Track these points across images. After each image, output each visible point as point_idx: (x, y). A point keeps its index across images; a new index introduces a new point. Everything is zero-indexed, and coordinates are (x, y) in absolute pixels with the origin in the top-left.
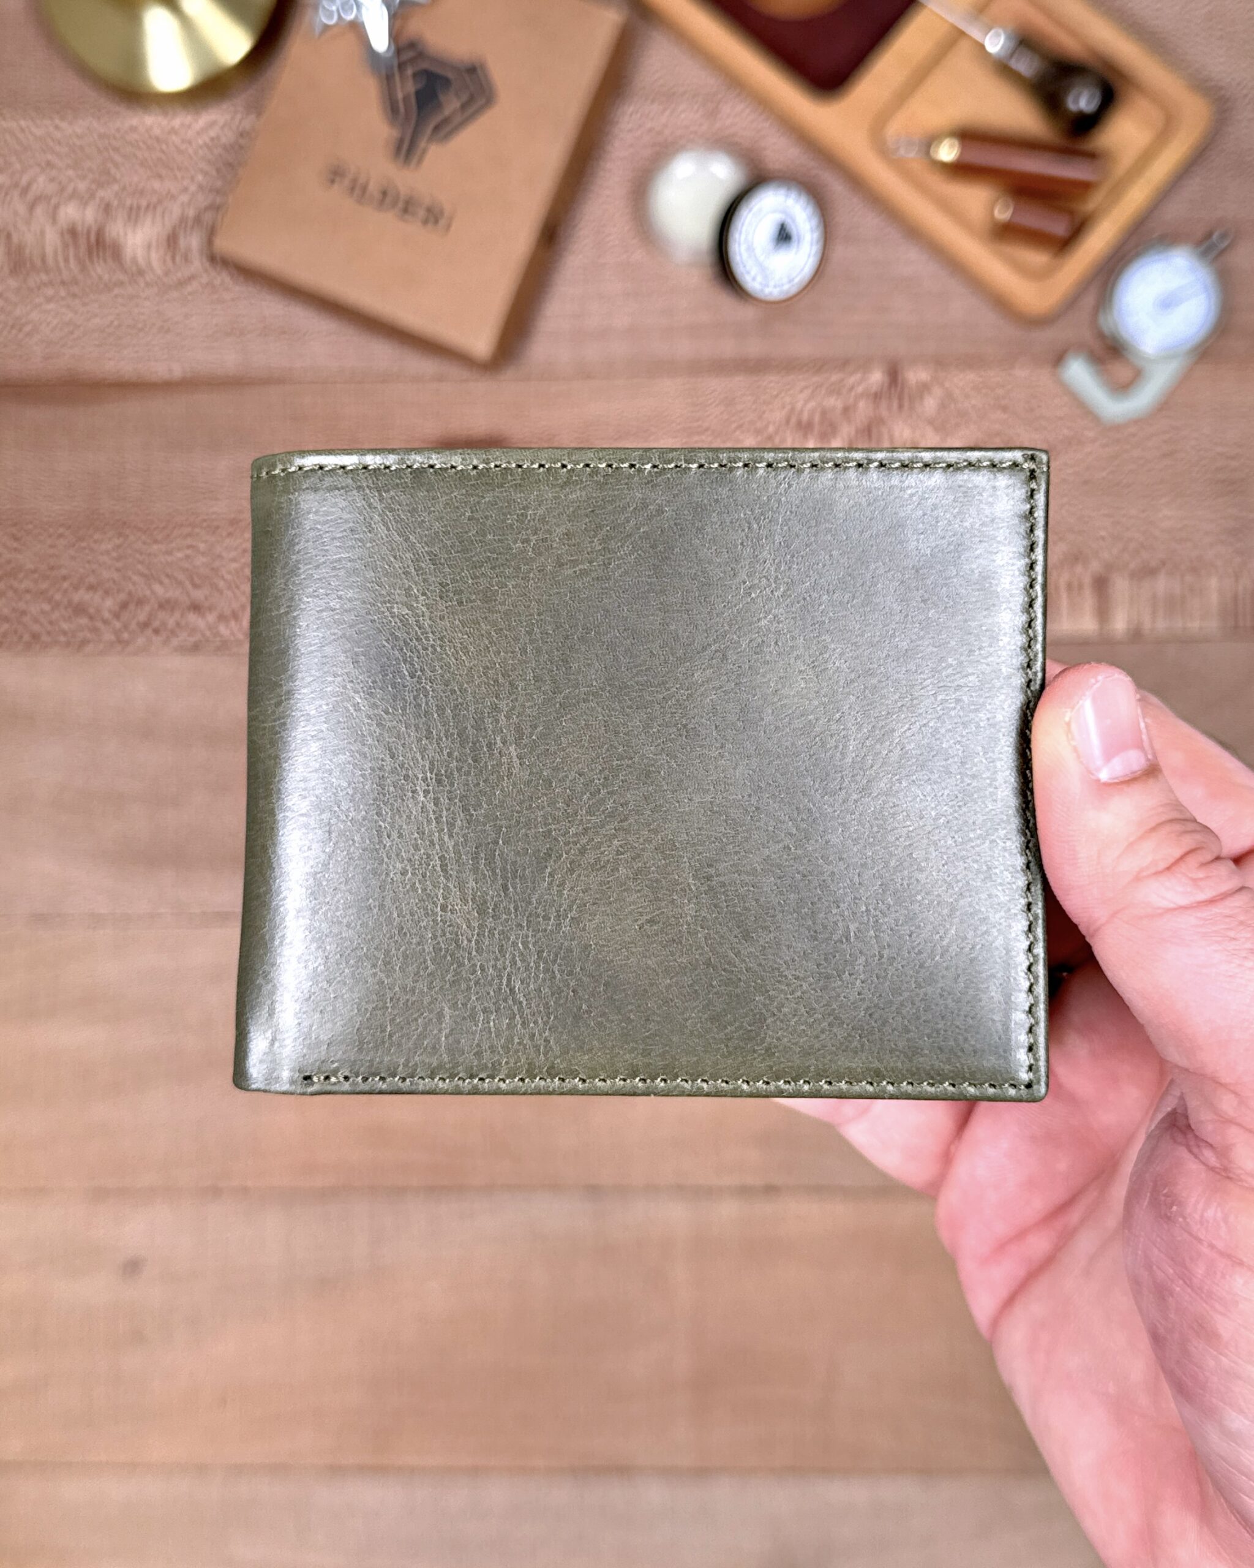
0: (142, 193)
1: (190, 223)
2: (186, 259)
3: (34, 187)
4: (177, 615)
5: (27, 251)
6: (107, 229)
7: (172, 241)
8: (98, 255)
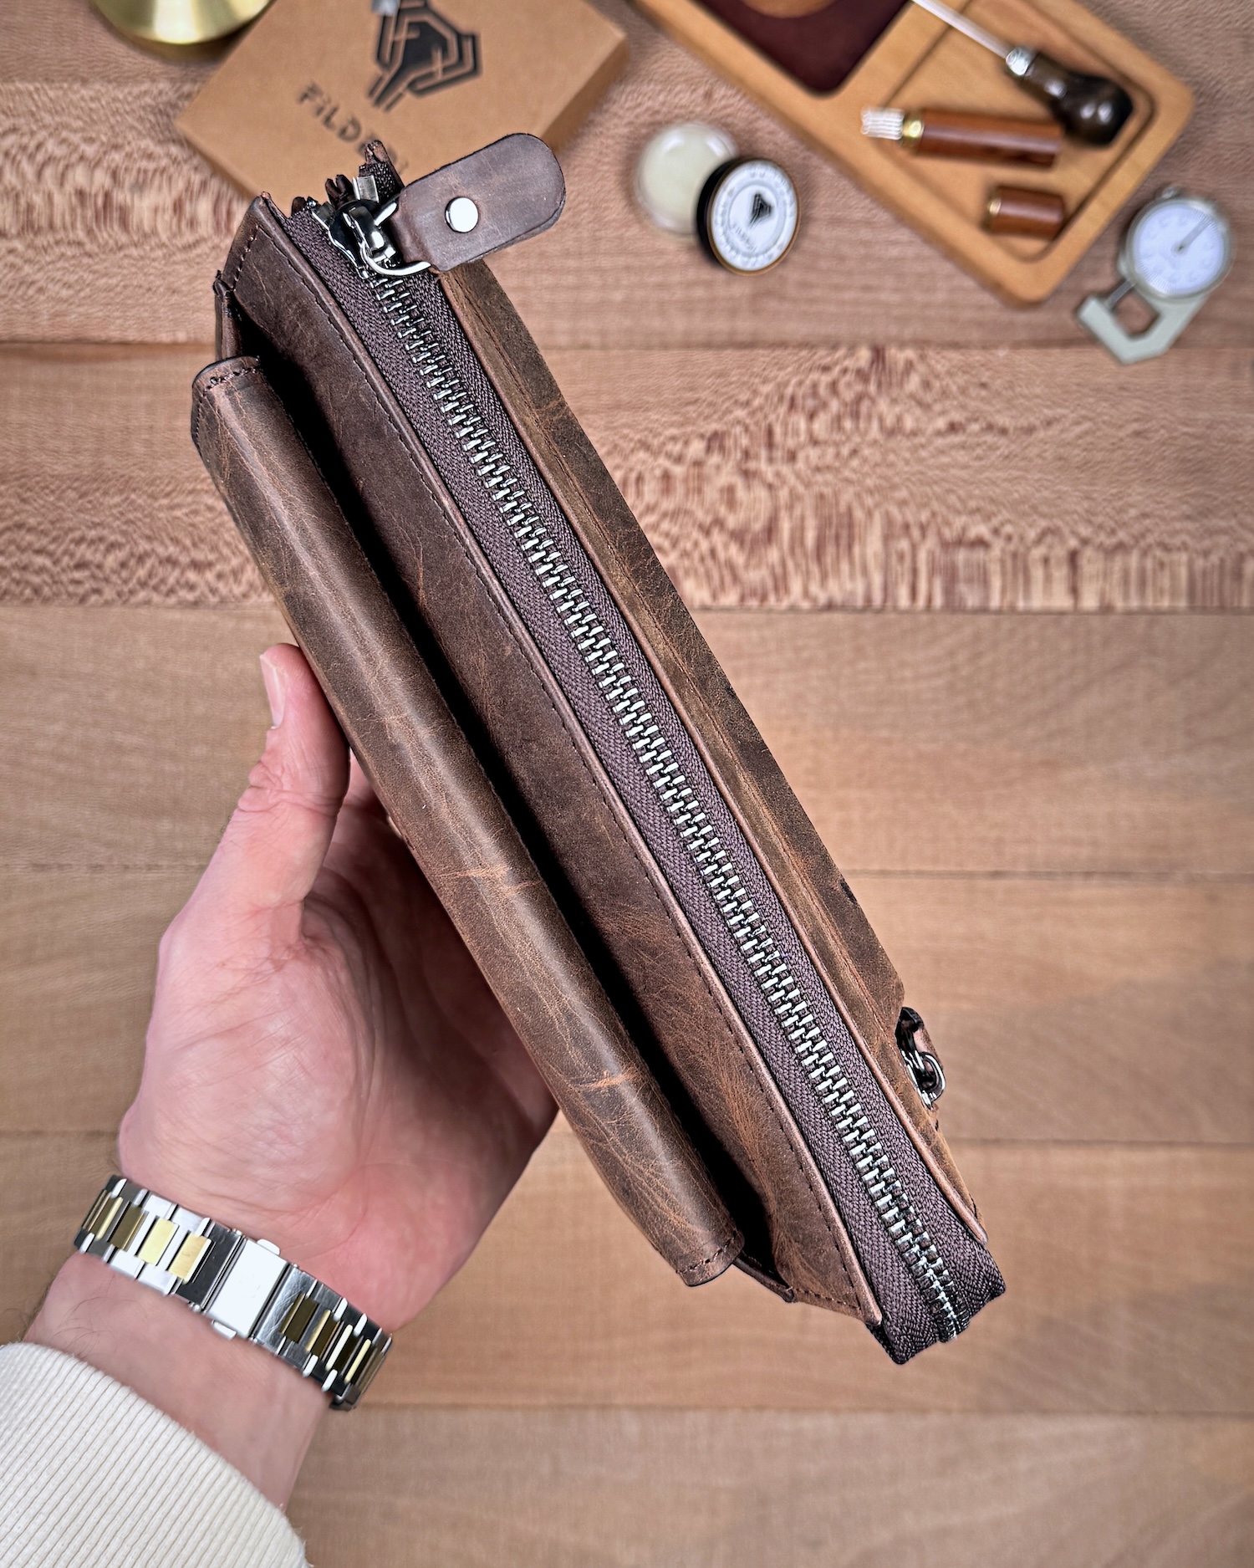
0: (150, 156)
1: (196, 187)
2: (193, 223)
3: (43, 150)
4: (177, 573)
5: (35, 215)
6: (115, 194)
7: (178, 207)
8: (105, 218)
